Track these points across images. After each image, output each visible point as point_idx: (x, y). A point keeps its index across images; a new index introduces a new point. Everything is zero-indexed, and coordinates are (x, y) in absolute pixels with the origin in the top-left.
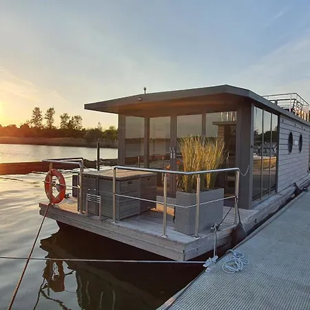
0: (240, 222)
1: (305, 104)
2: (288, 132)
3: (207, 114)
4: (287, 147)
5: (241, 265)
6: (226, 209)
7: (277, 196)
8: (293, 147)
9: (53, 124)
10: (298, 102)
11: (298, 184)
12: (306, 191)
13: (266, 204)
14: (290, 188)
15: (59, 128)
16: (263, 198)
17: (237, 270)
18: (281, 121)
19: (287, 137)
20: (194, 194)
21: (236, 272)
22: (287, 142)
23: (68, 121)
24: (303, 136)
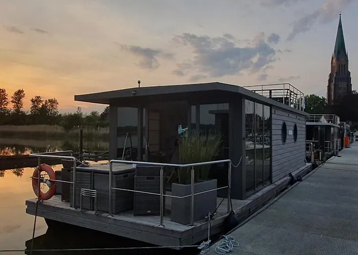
0: (232, 211)
1: (299, 93)
2: (281, 123)
3: (201, 106)
4: (280, 137)
5: (231, 247)
6: (219, 200)
7: (272, 187)
8: (288, 137)
9: (21, 109)
10: (291, 92)
11: (293, 174)
12: (300, 180)
13: (259, 194)
14: (285, 178)
15: (30, 113)
16: (257, 189)
17: (227, 251)
18: (273, 112)
19: (280, 127)
20: (189, 185)
21: (227, 252)
22: (280, 132)
23: (40, 106)
24: (297, 125)
